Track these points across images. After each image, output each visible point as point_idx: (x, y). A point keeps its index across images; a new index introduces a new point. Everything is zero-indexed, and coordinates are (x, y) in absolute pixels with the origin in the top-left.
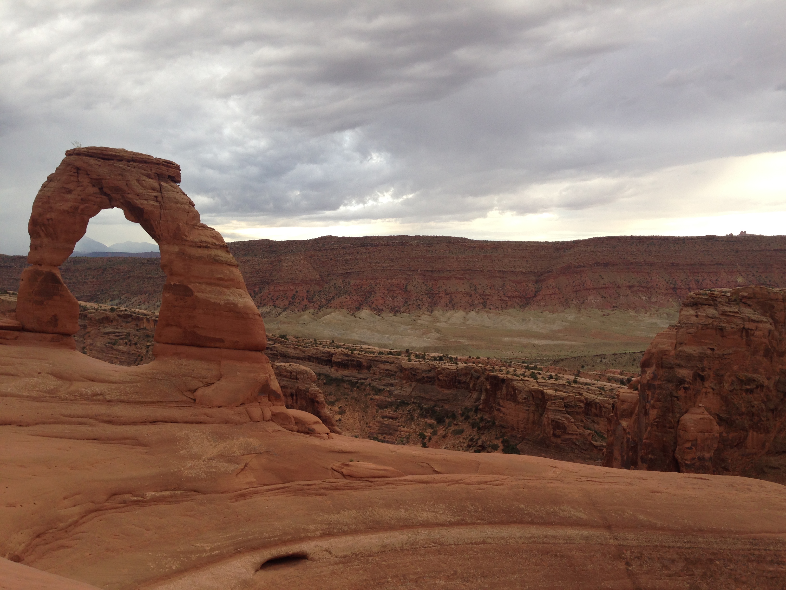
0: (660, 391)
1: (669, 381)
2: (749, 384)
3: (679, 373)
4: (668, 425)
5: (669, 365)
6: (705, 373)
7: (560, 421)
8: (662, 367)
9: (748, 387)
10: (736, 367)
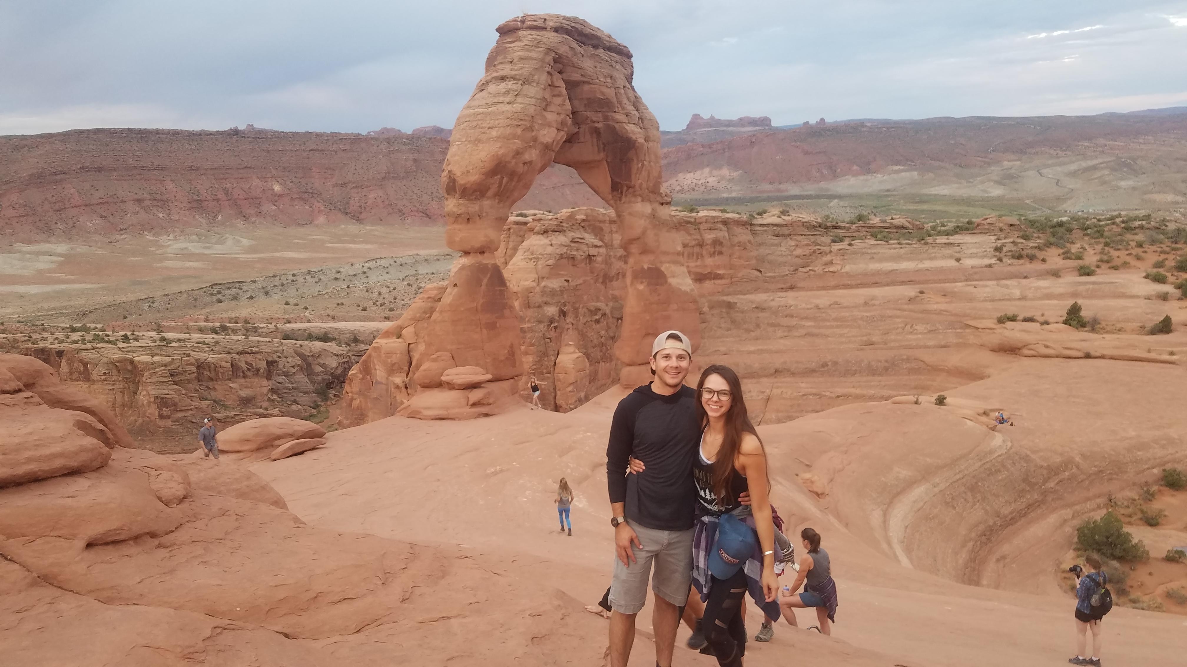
0: (531, 334)
1: (540, 322)
2: (596, 315)
3: (548, 312)
4: (545, 371)
5: (537, 305)
6: (567, 307)
7: (167, 396)
8: (529, 307)
9: (597, 317)
10: (585, 297)
